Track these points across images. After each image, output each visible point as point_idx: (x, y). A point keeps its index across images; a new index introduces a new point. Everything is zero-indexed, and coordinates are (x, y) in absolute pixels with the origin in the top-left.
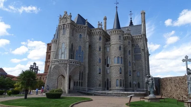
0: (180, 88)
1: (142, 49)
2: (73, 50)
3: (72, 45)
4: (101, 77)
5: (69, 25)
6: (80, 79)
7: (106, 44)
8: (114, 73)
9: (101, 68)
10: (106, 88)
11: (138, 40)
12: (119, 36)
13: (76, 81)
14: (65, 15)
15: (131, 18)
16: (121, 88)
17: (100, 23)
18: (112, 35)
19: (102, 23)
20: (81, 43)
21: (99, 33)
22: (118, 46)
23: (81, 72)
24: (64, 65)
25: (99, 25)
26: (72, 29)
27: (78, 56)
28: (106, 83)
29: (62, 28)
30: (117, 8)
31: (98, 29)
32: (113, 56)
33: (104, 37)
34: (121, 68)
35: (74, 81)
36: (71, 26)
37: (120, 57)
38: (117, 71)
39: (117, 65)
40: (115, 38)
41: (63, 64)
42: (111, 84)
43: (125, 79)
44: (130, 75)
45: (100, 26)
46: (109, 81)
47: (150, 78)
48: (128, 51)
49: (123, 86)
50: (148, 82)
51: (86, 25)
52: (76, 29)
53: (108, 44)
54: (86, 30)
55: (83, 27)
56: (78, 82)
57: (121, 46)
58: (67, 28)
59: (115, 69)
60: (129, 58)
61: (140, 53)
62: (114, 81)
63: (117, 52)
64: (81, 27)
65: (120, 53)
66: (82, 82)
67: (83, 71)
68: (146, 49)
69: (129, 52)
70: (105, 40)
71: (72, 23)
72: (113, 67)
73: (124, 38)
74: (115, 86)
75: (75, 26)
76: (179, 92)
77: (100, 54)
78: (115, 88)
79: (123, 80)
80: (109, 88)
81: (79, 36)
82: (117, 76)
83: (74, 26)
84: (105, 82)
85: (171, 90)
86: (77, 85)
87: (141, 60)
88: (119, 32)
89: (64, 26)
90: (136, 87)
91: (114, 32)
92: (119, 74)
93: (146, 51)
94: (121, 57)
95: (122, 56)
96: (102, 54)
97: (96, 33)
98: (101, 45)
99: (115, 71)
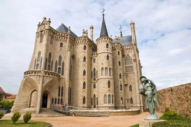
0: (187, 101)
1: (134, 60)
2: (51, 61)
3: (50, 55)
4: (86, 92)
5: (46, 31)
6: (59, 96)
7: (93, 55)
8: (101, 87)
9: (86, 82)
10: (93, 106)
11: (128, 50)
12: (106, 44)
13: (54, 98)
14: (43, 21)
15: (121, 32)
16: (110, 105)
17: (85, 31)
18: (99, 42)
19: (87, 31)
20: (62, 52)
21: (84, 41)
22: (105, 56)
23: (61, 87)
24: (37, 76)
25: (84, 33)
26: (51, 36)
27: (58, 68)
28: (93, 100)
29: (40, 35)
30: (103, 16)
31: (83, 37)
32: (99, 68)
33: (90, 47)
34: (109, 80)
35: (52, 98)
36: (50, 32)
37: (108, 68)
38: (105, 84)
39: (104, 77)
40: (101, 46)
41: (35, 76)
42: (98, 100)
43: (115, 94)
44: (121, 90)
45: (85, 35)
46: (96, 97)
47: (148, 85)
48: (118, 62)
49: (113, 103)
50: (145, 92)
51: (68, 33)
52: (56, 36)
53: (95, 54)
54: (68, 38)
55: (64, 35)
56: (57, 98)
57: (109, 54)
58: (44, 34)
59: (102, 83)
60: (119, 70)
61: (132, 64)
62: (101, 97)
63: (105, 62)
64: (62, 35)
65: (108, 63)
66: (62, 99)
67: (63, 86)
68: (138, 59)
69: (120, 63)
70: (91, 50)
71: (51, 29)
72: (100, 81)
73: (112, 47)
74: (103, 103)
75: (54, 34)
76: (186, 106)
77: (85, 65)
78: (102, 106)
79: (113, 95)
80: (96, 106)
81: (59, 45)
82: (105, 91)
83: (53, 32)
84: (92, 98)
85: (171, 105)
86: (55, 103)
87: (133, 72)
88: (106, 39)
89: (42, 33)
90: (128, 103)
91: (101, 40)
92: (108, 88)
93: (138, 62)
94: (110, 69)
95: (111, 67)
96: (87, 65)
97: (81, 41)
98: (86, 55)
99: (102, 84)
